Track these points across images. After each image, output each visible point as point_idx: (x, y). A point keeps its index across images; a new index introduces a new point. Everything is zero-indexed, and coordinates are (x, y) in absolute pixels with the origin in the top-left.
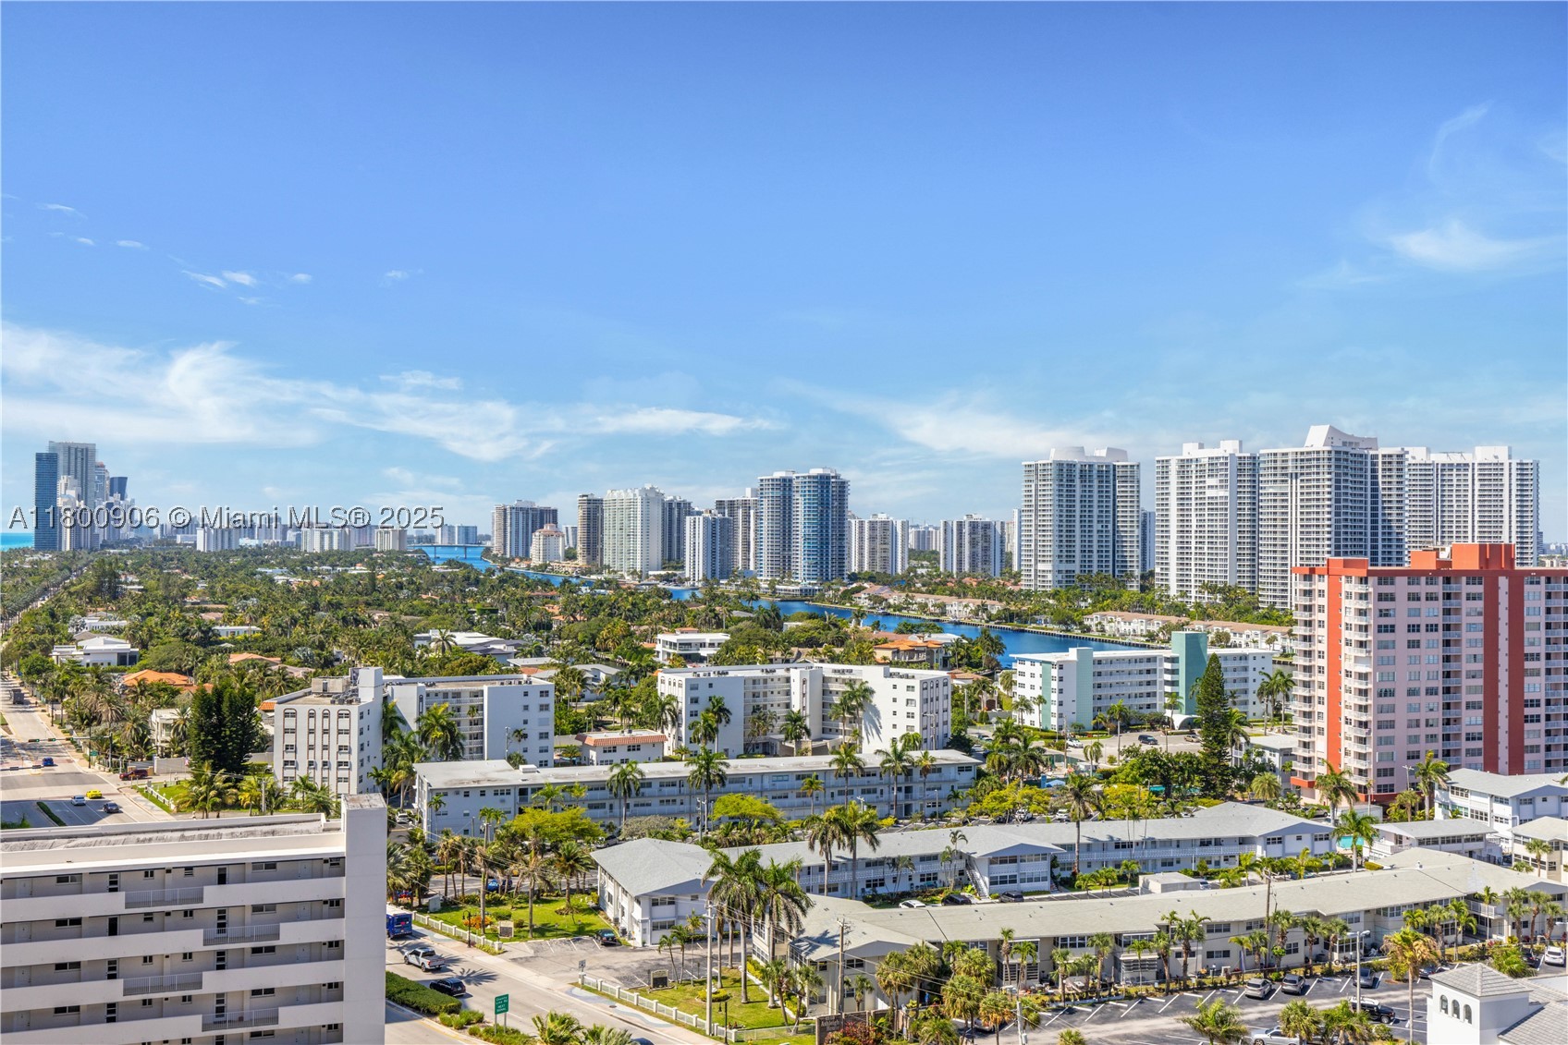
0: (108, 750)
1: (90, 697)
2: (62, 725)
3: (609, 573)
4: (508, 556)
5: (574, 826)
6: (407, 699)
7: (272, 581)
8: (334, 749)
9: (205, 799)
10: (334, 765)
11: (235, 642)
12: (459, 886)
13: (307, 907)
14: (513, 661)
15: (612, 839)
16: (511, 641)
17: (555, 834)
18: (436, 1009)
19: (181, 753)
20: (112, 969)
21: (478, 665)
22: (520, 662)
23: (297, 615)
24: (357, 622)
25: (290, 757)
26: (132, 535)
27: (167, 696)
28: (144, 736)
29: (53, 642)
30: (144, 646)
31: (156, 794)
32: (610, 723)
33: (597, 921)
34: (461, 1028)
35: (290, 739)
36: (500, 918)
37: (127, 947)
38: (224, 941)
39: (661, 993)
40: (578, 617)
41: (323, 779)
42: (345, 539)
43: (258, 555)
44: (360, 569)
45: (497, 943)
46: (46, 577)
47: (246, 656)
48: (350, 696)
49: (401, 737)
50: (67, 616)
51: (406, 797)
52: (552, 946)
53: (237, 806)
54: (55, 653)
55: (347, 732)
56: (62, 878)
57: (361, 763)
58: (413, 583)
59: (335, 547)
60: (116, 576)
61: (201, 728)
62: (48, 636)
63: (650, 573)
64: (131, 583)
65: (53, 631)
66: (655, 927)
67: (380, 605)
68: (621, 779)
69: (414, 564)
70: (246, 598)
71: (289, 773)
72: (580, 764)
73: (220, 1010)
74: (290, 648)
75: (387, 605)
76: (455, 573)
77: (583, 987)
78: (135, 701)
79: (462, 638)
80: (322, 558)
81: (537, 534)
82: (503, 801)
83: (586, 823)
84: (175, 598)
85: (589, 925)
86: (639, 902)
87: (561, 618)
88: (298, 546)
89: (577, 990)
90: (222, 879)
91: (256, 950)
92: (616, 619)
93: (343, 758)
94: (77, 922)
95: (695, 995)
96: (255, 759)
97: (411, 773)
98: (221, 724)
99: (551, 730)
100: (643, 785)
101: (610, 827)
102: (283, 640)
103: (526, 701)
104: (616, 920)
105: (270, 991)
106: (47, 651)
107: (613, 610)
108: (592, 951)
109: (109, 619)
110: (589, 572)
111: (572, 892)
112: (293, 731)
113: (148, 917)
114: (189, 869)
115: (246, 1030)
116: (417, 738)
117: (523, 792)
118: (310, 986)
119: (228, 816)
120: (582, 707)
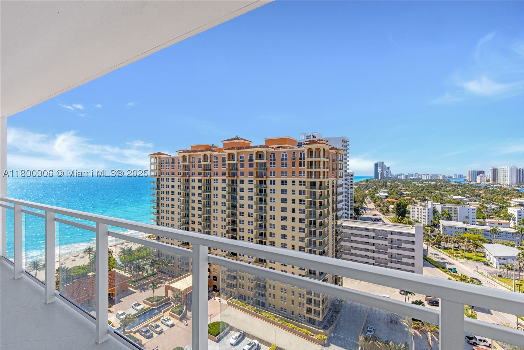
0: (382, 211)
1: (379, 202)
2: (375, 206)
3: (499, 185)
4: (471, 181)
5: (479, 238)
6: (439, 208)
7: (415, 184)
8: (422, 215)
9: (397, 221)
10: (422, 218)
11: (406, 195)
12: (448, 245)
13: (408, 241)
14: (468, 203)
15: (490, 242)
16: (468, 198)
17: (474, 239)
18: (440, 267)
19: (394, 213)
20: (374, 244)
21: (458, 203)
22: (470, 203)
23: (419, 191)
24: (432, 193)
25: (414, 216)
26: (391, 176)
27: (392, 203)
28: (388, 210)
29: (375, 193)
30: (390, 195)
31: (389, 219)
32: (494, 218)
33: (484, 259)
34: (445, 272)
35: (414, 213)
36: (458, 253)
37: (376, 241)
38: (392, 244)
39: (500, 279)
40: (488, 194)
41: (420, 221)
42: (431, 177)
43: (413, 180)
44: (434, 183)
45: (456, 258)
46: (375, 183)
47: (408, 197)
48: (426, 206)
49: (437, 215)
50: (378, 189)
51: (438, 226)
52: (470, 262)
53: (403, 223)
54: (375, 195)
55: (425, 213)
56: (366, 229)
57: (428, 219)
58: (446, 186)
59: (429, 179)
60: (387, 183)
61: (397, 209)
62: (374, 192)
63: (512, 185)
64: (389, 184)
65: (375, 191)
66: (500, 264)
67: (437, 190)
68: (493, 230)
69: (447, 182)
70: (409, 187)
71: (414, 219)
72: (484, 226)
73: (392, 255)
74: (417, 197)
75: (439, 190)
76: (456, 184)
77: (477, 272)
78: (387, 203)
79: (455, 197)
80: (426, 181)
81: (478, 176)
82: (460, 230)
83: (483, 238)
84: (397, 187)
85: (481, 260)
86: (495, 257)
87: (483, 194)
88: (422, 178)
89: (475, 272)
90: (392, 234)
91: (398, 247)
92: (499, 195)
93: (424, 217)
94: (368, 236)
95: (511, 282)
96: (407, 215)
97: (439, 222)
98: (400, 209)
99: (475, 217)
100: (500, 232)
101: (490, 240)
102: (416, 195)
103: (469, 211)
104: (489, 260)
105: (401, 254)
106: (374, 195)
107: (498, 193)
108: (481, 266)
109: (385, 190)
110: (494, 185)
111: (477, 252)
112: (414, 211)
113: (379, 238)
114: (386, 231)
115: (397, 260)
116: (441, 215)
117: (466, 229)
118: (408, 256)
119: (401, 224)
120: (486, 214)
